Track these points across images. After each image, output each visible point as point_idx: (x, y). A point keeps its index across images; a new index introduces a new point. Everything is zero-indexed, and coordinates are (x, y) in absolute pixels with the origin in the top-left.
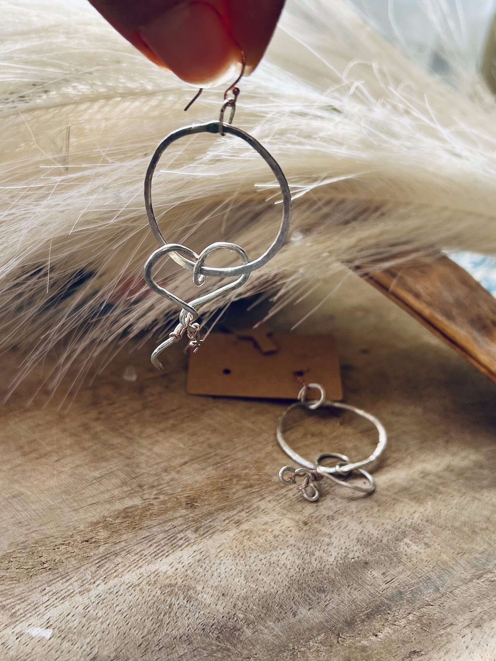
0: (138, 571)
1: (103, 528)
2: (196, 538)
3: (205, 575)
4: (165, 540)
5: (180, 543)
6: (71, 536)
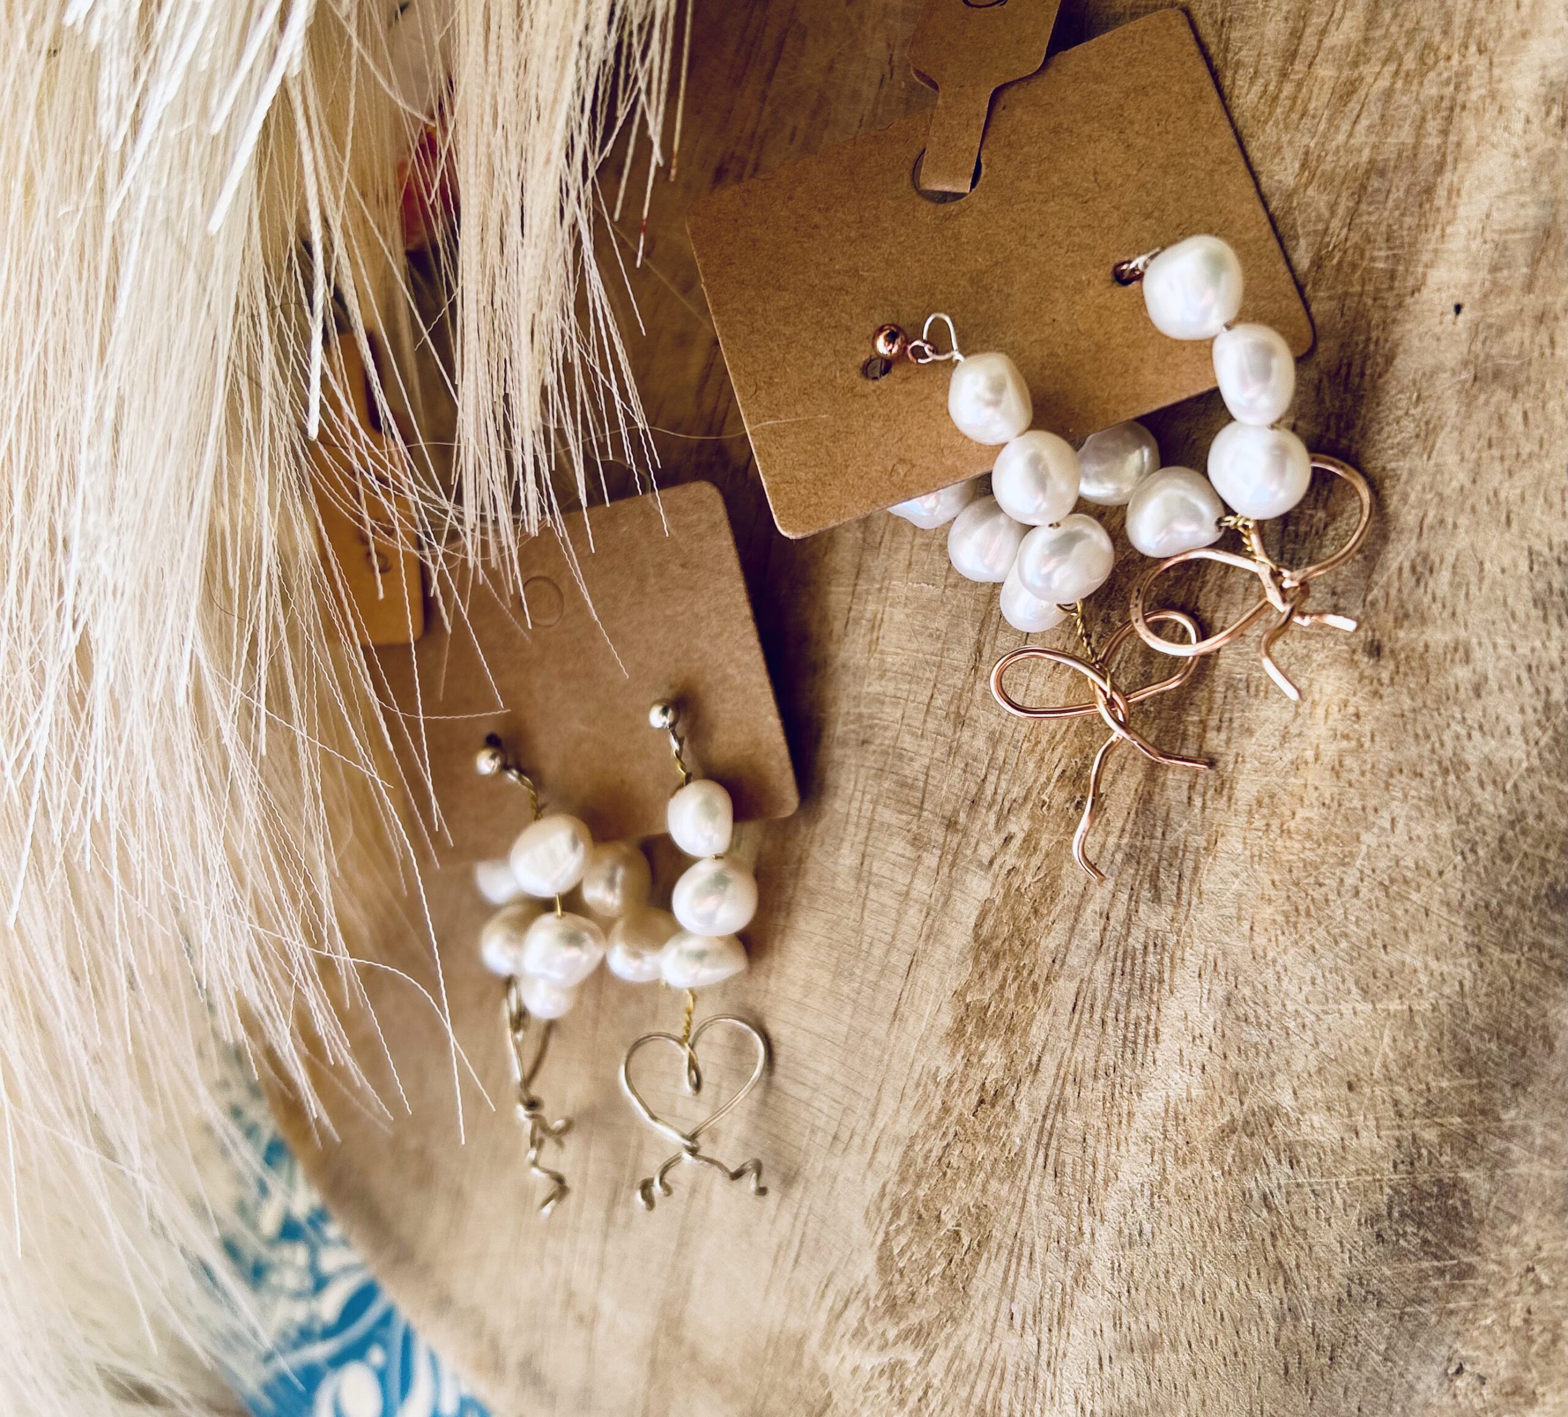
0: (1133, 1133)
1: (981, 1037)
2: (1172, 920)
3: (1271, 1043)
4: (1117, 980)
5: (1152, 970)
6: (946, 1110)
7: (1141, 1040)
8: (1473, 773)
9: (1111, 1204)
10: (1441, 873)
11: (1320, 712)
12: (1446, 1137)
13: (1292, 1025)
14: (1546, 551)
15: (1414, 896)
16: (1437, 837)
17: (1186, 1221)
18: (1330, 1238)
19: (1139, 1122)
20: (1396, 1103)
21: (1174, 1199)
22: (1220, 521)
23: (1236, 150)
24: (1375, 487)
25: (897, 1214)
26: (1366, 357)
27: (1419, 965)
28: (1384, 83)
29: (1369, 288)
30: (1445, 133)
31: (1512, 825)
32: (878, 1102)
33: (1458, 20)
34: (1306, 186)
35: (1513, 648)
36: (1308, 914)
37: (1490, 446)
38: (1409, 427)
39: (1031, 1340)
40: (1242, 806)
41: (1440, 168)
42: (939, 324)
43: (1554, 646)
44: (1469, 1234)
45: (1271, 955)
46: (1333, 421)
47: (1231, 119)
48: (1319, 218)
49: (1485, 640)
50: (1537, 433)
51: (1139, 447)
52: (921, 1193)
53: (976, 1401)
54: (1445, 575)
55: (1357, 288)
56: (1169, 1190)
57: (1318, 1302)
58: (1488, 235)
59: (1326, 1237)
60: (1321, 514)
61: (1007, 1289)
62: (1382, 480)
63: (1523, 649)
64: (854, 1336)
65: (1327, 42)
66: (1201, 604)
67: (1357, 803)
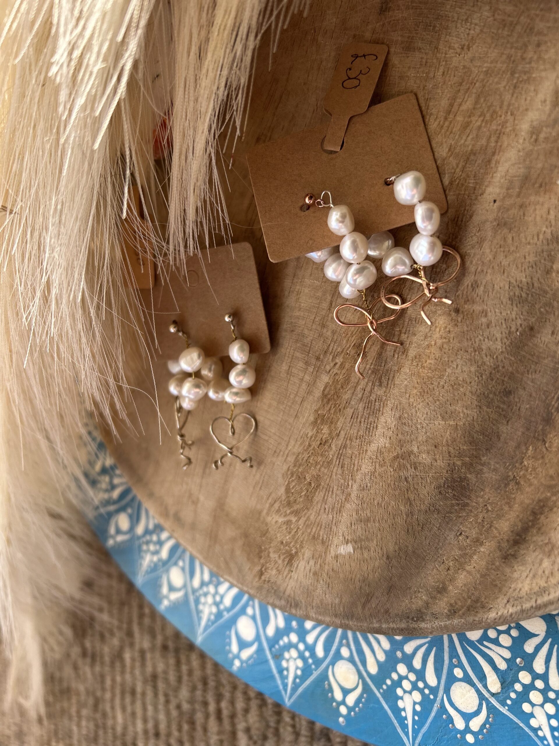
0: (367, 456)
1: (322, 425)
2: (385, 392)
3: (412, 431)
4: (366, 410)
5: (377, 407)
6: (310, 445)
7: (372, 428)
8: (484, 352)
9: (358, 477)
10: (470, 383)
11: (438, 330)
12: (464, 464)
13: (419, 427)
14: (515, 282)
15: (461, 389)
16: (470, 371)
17: (381, 484)
18: (425, 492)
19: (369, 453)
20: (449, 453)
21: (378, 477)
22: (412, 266)
23: (428, 143)
24: (463, 258)
25: (292, 476)
26: (464, 215)
27: (461, 411)
28: (479, 123)
29: (467, 192)
30: (497, 142)
31: (494, 369)
32: (289, 442)
33: (506, 103)
34: (450, 157)
35: (501, 313)
36: (427, 393)
37: (500, 247)
38: (475, 239)
39: (330, 516)
40: (410, 358)
41: (494, 154)
42: (326, 194)
43: (514, 313)
44: (468, 494)
45: (415, 404)
46: (451, 235)
47: (427, 132)
48: (453, 168)
49: (492, 310)
50: (516, 244)
51: (388, 240)
52: (300, 470)
53: (312, 534)
54: (482, 288)
55: (463, 192)
56: (377, 474)
57: (419, 511)
58: (507, 177)
59: (424, 492)
60: (444, 266)
61: (324, 501)
62: (465, 256)
63: (504, 314)
64: (277, 511)
65: (461, 109)
66: (403, 293)
67: (446, 359)
